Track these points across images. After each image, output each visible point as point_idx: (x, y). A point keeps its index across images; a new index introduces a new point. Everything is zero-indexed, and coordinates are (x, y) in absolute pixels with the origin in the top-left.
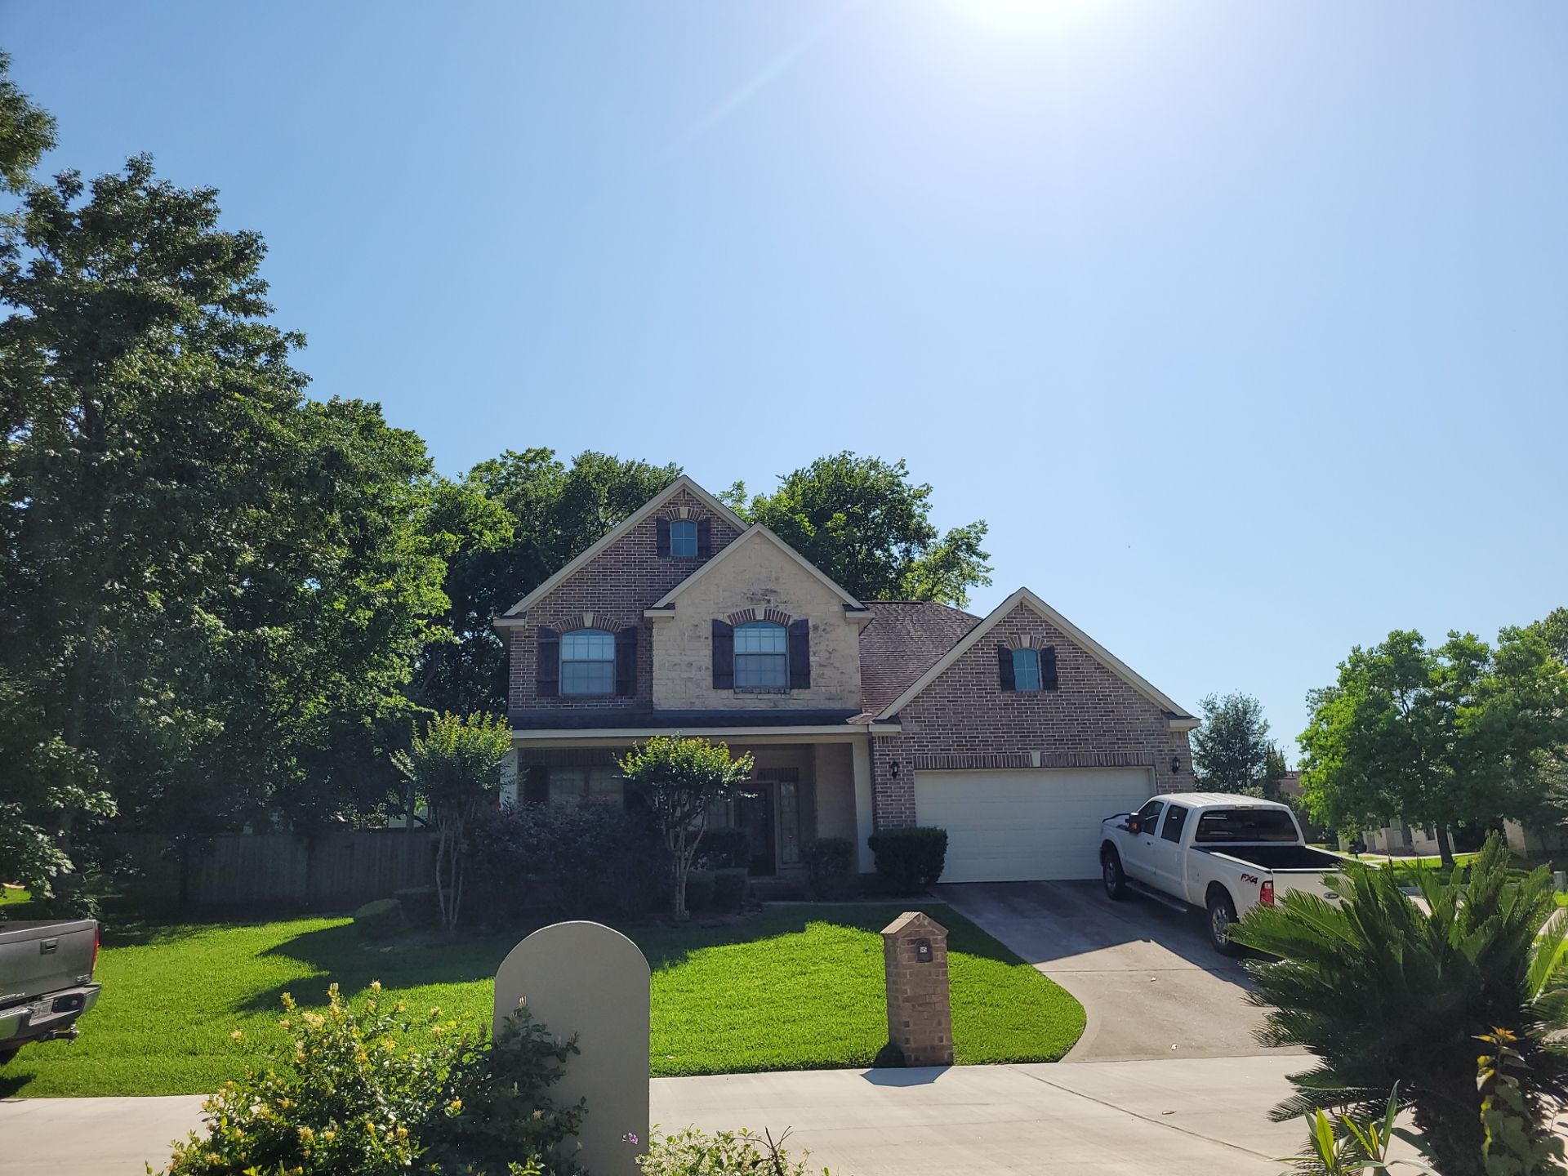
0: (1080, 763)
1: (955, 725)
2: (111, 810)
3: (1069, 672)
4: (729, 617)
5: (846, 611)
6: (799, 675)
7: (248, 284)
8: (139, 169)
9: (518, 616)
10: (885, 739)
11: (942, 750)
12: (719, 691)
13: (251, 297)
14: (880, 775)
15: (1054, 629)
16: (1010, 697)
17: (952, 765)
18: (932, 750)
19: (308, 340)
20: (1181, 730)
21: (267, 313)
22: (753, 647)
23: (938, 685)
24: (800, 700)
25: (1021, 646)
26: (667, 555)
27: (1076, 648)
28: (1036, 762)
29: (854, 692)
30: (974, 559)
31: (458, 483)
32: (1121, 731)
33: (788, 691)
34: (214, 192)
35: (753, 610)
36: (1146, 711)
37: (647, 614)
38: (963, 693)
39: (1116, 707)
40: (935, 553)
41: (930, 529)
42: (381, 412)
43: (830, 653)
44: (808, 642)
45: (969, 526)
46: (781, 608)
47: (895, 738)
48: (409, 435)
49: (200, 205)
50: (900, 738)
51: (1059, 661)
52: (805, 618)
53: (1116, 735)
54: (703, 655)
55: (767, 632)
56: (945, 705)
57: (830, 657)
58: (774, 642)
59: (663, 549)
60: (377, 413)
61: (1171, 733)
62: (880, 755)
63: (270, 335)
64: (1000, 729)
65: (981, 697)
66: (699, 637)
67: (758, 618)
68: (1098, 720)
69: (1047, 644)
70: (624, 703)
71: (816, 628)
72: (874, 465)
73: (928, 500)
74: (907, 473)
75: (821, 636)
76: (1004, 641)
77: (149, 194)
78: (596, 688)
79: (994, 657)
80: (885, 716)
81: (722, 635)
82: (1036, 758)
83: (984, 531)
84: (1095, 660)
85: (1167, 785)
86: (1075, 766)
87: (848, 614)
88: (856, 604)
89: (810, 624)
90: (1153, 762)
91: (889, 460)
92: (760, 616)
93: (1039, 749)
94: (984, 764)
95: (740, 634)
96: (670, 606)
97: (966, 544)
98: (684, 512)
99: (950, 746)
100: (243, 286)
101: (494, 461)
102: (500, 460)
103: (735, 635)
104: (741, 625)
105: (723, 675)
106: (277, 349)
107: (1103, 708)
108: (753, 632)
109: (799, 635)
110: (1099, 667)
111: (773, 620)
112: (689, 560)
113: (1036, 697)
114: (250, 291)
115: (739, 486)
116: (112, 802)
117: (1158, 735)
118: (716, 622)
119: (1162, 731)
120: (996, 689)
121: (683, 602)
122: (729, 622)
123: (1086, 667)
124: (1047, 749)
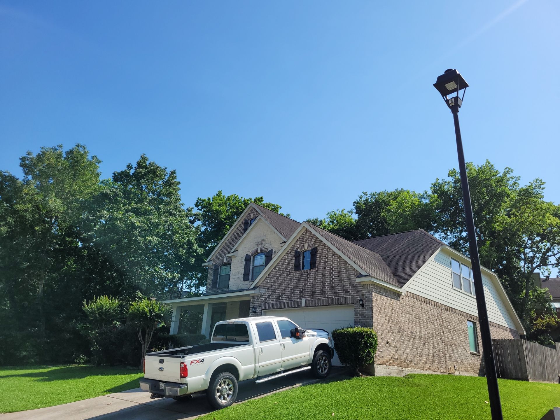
0: (321, 304)
1: (277, 289)
3: (321, 259)
4: (252, 252)
10: (254, 297)
11: (271, 301)
12: (245, 282)
14: (251, 313)
16: (297, 274)
17: (274, 307)
18: (268, 301)
20: (368, 283)
22: (258, 263)
25: (304, 249)
27: (325, 246)
28: (303, 304)
32: (340, 286)
35: (257, 249)
36: (353, 274)
38: (282, 274)
39: (339, 274)
46: (265, 246)
47: (257, 296)
51: (319, 254)
52: (272, 249)
54: (243, 268)
55: (260, 257)
56: (275, 280)
61: (364, 285)
62: (252, 304)
64: (292, 289)
65: (287, 275)
66: (242, 262)
67: (259, 252)
68: (331, 281)
69: (314, 246)
76: (298, 248)
79: (294, 256)
80: (252, 287)
81: (248, 259)
84: (333, 251)
85: (359, 314)
86: (318, 306)
89: (273, 251)
90: (353, 302)
92: (259, 250)
93: (305, 298)
94: (284, 306)
95: (255, 259)
96: (236, 251)
98: (252, 216)
99: (275, 298)
105: (246, 275)
107: (334, 275)
108: (258, 257)
109: (269, 256)
111: (262, 251)
113: (307, 272)
118: (247, 255)
119: (359, 285)
120: (293, 271)
121: (240, 250)
122: (250, 255)
123: (329, 255)
124: (309, 297)
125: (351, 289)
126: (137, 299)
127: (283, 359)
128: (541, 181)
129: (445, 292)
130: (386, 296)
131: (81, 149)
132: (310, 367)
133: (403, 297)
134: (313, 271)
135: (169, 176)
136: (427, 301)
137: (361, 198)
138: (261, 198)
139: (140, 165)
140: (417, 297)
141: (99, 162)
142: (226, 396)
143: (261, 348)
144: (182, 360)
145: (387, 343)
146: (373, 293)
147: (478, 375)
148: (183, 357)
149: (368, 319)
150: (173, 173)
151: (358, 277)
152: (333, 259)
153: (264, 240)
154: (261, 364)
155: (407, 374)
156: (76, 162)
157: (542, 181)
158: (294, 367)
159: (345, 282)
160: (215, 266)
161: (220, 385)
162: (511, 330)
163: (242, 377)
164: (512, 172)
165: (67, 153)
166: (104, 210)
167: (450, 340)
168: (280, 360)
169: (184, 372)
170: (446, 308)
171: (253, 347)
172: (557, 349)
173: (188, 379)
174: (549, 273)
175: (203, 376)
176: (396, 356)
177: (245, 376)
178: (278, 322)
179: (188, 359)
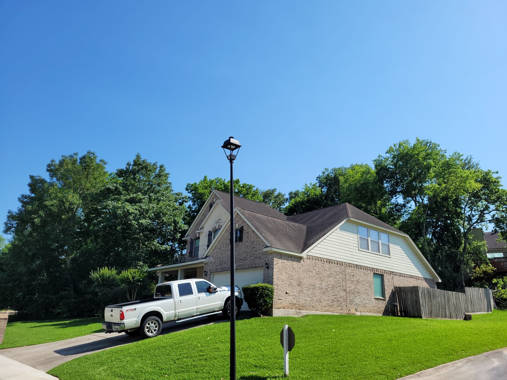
0: (244, 268)
1: (220, 257)
3: (246, 235)
4: (212, 229)
9: (188, 236)
10: (206, 264)
11: (216, 266)
15: (244, 220)
17: (218, 271)
20: (271, 252)
23: (218, 245)
25: (236, 227)
32: (256, 254)
35: (216, 226)
36: (262, 246)
38: (223, 246)
39: (256, 245)
46: (221, 224)
51: (244, 231)
54: (207, 240)
56: (219, 251)
62: (205, 269)
64: (229, 257)
65: (226, 247)
66: (207, 236)
68: (251, 251)
80: (204, 257)
81: (210, 234)
85: (265, 274)
90: (263, 265)
94: (224, 270)
95: (214, 234)
96: (202, 227)
98: (215, 200)
99: (218, 264)
104: (214, 231)
111: (219, 228)
113: (237, 245)
118: (210, 231)
119: (266, 253)
121: (205, 227)
122: (212, 231)
123: (250, 232)
124: (238, 263)
125: (262, 256)
126: (139, 267)
127: (198, 307)
128: (458, 153)
129: (351, 253)
130: (287, 260)
131: (91, 155)
132: (221, 312)
133: (304, 260)
134: (241, 243)
135: (159, 169)
136: (329, 261)
137: (323, 173)
138: (238, 180)
139: (135, 164)
140: (318, 259)
141: (105, 164)
142: (153, 331)
143: (180, 301)
144: (121, 309)
145: (286, 293)
146: (274, 259)
147: (382, 315)
148: (122, 307)
149: (270, 277)
150: (161, 167)
151: (265, 247)
152: (253, 235)
153: (220, 219)
154: (179, 310)
155: (304, 315)
156: (88, 165)
157: (460, 154)
158: (209, 312)
159: (259, 251)
160: (191, 239)
161: (149, 324)
162: (426, 279)
163: (165, 319)
164: (439, 146)
165: (81, 159)
166: (109, 200)
167: (353, 289)
168: (196, 307)
169: (122, 317)
170: (350, 265)
171: (174, 300)
172: (466, 293)
173: (125, 321)
174: (486, 228)
175: (136, 319)
176: (295, 302)
177: (167, 318)
178: (196, 283)
179: (125, 309)
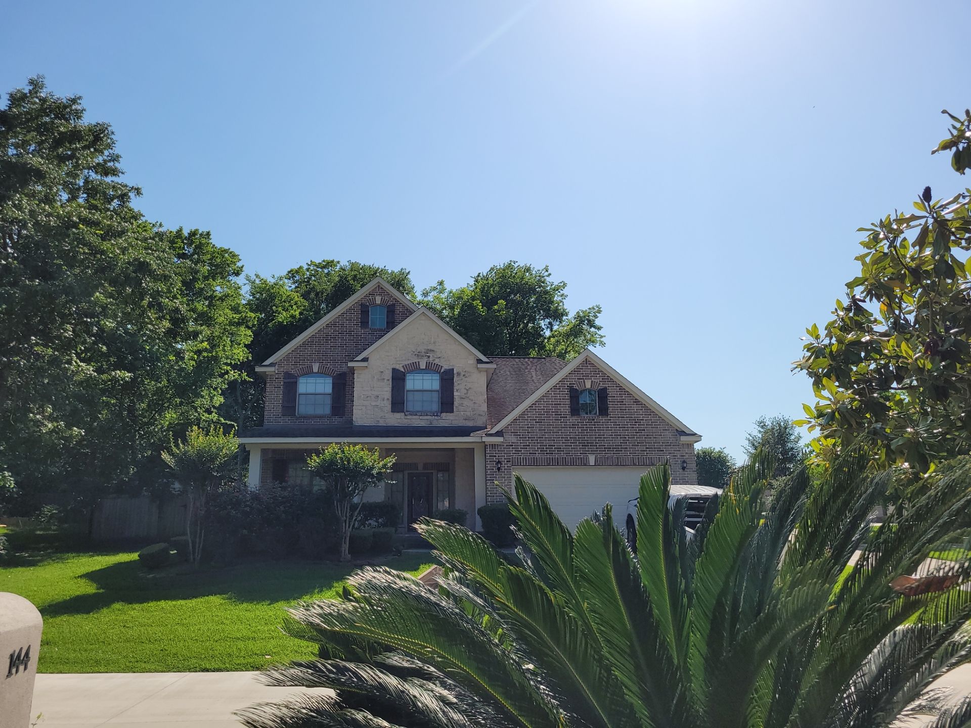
0: (621, 463)
1: (540, 438)
2: (11, 483)
3: (616, 405)
4: (403, 366)
5: (478, 363)
6: (447, 403)
7: (108, 156)
8: (36, 85)
9: (271, 365)
10: (493, 446)
11: (530, 453)
12: (395, 414)
13: (110, 164)
14: (489, 469)
15: (608, 376)
16: (576, 420)
17: (537, 463)
18: (524, 453)
19: (143, 191)
20: (689, 443)
21: (120, 174)
22: (418, 386)
23: (530, 412)
24: (447, 420)
25: (585, 387)
26: (367, 327)
27: (621, 388)
28: (592, 462)
29: (482, 416)
30: (593, 329)
31: (271, 281)
32: (649, 443)
33: (439, 414)
34: (80, 98)
35: (419, 362)
37: (350, 364)
38: (546, 417)
39: (646, 427)
40: (568, 325)
41: (564, 310)
42: (211, 237)
43: (467, 390)
44: (453, 383)
45: (589, 309)
46: (437, 361)
47: (500, 445)
48: (226, 251)
49: (71, 106)
50: (503, 445)
52: (452, 368)
53: (646, 445)
54: (386, 391)
55: (428, 377)
56: (533, 425)
57: (467, 393)
58: (432, 383)
59: (364, 323)
60: (208, 238)
61: (682, 444)
62: (490, 456)
63: (120, 188)
64: (569, 440)
65: (557, 420)
66: (384, 379)
67: (421, 368)
68: (634, 435)
69: (602, 386)
70: (336, 420)
71: (459, 374)
72: (528, 270)
73: (565, 291)
74: (550, 275)
75: (462, 379)
76: (574, 384)
77: (40, 100)
78: (319, 411)
79: (567, 394)
80: (494, 431)
81: (398, 378)
82: (592, 459)
83: (599, 312)
84: (633, 397)
85: (678, 478)
86: (617, 465)
87: (480, 366)
88: (484, 359)
89: (455, 372)
91: (537, 266)
92: (423, 366)
93: (594, 453)
94: (558, 463)
95: (410, 377)
96: (365, 360)
97: (587, 319)
98: (378, 300)
99: (536, 451)
100: (105, 158)
101: (301, 267)
102: (305, 267)
103: (407, 378)
104: (411, 372)
105: (398, 403)
106: (123, 197)
107: (637, 427)
108: (418, 377)
109: (447, 379)
110: (637, 402)
111: (431, 368)
112: (380, 330)
113: (594, 420)
114: (110, 161)
115: (441, 283)
116: (12, 479)
117: (673, 445)
118: (395, 370)
119: (676, 443)
120: (568, 415)
121: (375, 360)
122: (403, 370)
123: (628, 401)
124: (599, 454)
125: (665, 448)
134: (603, 419)
152: (635, 407)
153: (433, 351)
159: (655, 438)
160: (288, 375)
